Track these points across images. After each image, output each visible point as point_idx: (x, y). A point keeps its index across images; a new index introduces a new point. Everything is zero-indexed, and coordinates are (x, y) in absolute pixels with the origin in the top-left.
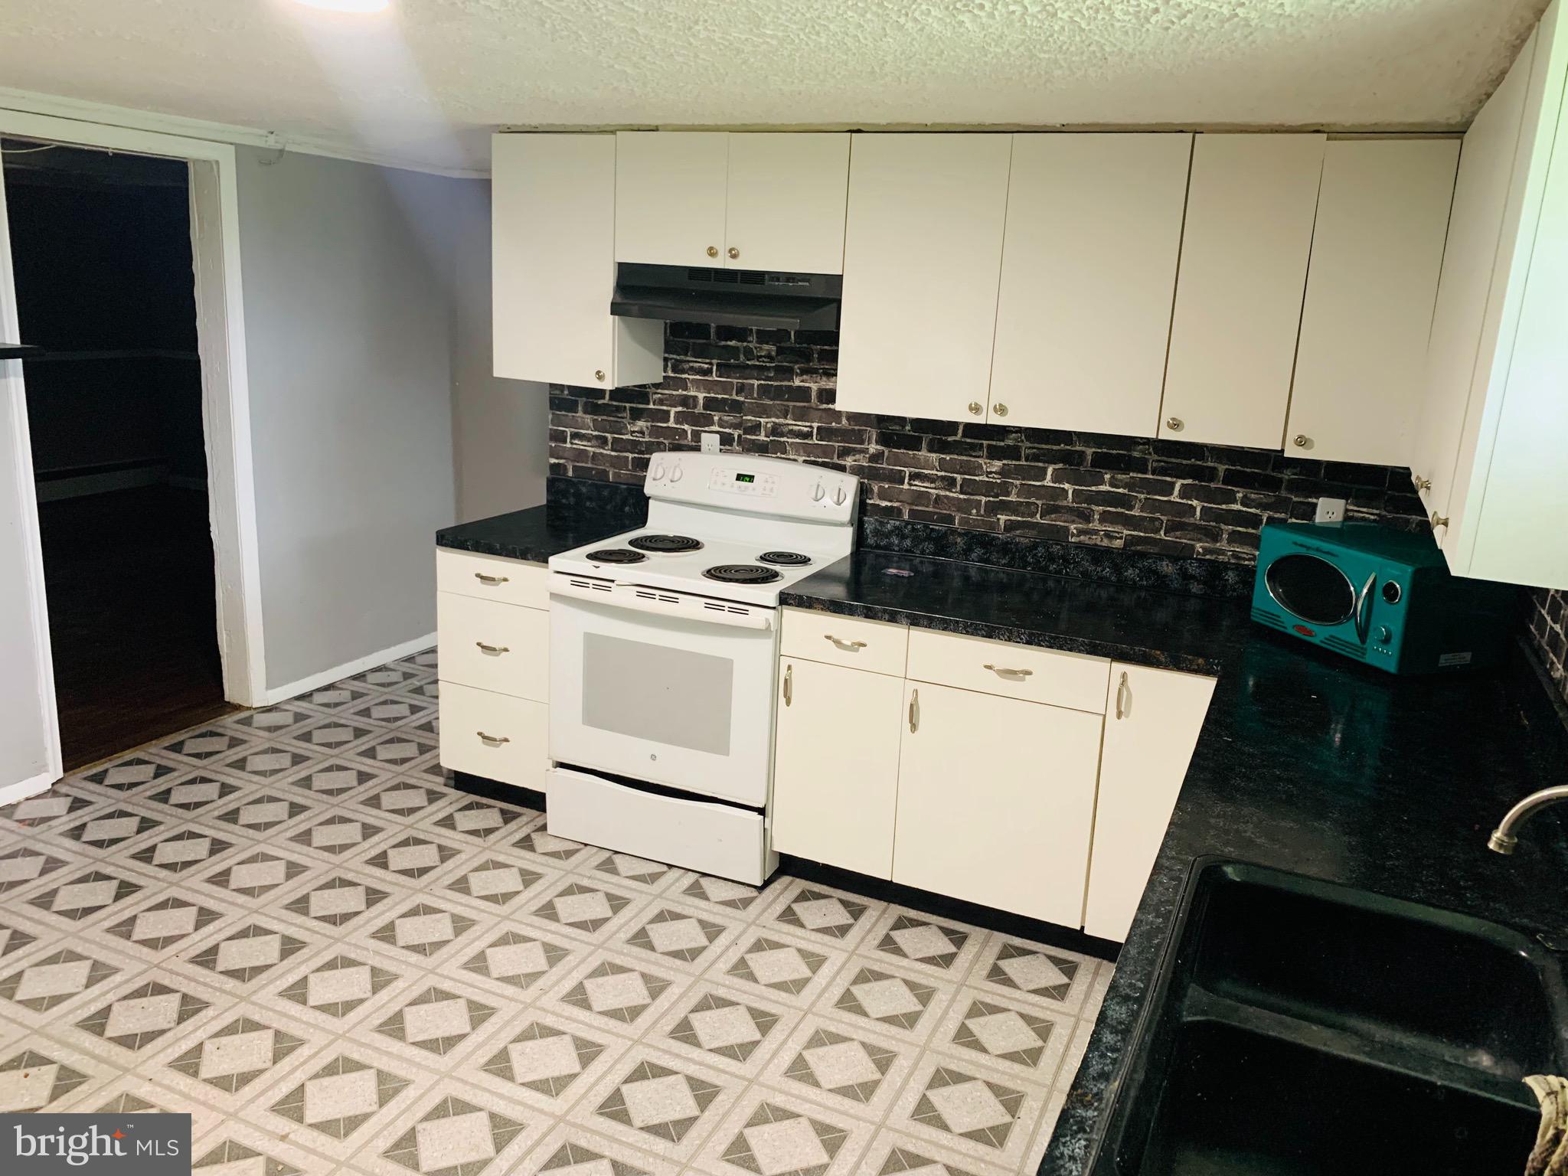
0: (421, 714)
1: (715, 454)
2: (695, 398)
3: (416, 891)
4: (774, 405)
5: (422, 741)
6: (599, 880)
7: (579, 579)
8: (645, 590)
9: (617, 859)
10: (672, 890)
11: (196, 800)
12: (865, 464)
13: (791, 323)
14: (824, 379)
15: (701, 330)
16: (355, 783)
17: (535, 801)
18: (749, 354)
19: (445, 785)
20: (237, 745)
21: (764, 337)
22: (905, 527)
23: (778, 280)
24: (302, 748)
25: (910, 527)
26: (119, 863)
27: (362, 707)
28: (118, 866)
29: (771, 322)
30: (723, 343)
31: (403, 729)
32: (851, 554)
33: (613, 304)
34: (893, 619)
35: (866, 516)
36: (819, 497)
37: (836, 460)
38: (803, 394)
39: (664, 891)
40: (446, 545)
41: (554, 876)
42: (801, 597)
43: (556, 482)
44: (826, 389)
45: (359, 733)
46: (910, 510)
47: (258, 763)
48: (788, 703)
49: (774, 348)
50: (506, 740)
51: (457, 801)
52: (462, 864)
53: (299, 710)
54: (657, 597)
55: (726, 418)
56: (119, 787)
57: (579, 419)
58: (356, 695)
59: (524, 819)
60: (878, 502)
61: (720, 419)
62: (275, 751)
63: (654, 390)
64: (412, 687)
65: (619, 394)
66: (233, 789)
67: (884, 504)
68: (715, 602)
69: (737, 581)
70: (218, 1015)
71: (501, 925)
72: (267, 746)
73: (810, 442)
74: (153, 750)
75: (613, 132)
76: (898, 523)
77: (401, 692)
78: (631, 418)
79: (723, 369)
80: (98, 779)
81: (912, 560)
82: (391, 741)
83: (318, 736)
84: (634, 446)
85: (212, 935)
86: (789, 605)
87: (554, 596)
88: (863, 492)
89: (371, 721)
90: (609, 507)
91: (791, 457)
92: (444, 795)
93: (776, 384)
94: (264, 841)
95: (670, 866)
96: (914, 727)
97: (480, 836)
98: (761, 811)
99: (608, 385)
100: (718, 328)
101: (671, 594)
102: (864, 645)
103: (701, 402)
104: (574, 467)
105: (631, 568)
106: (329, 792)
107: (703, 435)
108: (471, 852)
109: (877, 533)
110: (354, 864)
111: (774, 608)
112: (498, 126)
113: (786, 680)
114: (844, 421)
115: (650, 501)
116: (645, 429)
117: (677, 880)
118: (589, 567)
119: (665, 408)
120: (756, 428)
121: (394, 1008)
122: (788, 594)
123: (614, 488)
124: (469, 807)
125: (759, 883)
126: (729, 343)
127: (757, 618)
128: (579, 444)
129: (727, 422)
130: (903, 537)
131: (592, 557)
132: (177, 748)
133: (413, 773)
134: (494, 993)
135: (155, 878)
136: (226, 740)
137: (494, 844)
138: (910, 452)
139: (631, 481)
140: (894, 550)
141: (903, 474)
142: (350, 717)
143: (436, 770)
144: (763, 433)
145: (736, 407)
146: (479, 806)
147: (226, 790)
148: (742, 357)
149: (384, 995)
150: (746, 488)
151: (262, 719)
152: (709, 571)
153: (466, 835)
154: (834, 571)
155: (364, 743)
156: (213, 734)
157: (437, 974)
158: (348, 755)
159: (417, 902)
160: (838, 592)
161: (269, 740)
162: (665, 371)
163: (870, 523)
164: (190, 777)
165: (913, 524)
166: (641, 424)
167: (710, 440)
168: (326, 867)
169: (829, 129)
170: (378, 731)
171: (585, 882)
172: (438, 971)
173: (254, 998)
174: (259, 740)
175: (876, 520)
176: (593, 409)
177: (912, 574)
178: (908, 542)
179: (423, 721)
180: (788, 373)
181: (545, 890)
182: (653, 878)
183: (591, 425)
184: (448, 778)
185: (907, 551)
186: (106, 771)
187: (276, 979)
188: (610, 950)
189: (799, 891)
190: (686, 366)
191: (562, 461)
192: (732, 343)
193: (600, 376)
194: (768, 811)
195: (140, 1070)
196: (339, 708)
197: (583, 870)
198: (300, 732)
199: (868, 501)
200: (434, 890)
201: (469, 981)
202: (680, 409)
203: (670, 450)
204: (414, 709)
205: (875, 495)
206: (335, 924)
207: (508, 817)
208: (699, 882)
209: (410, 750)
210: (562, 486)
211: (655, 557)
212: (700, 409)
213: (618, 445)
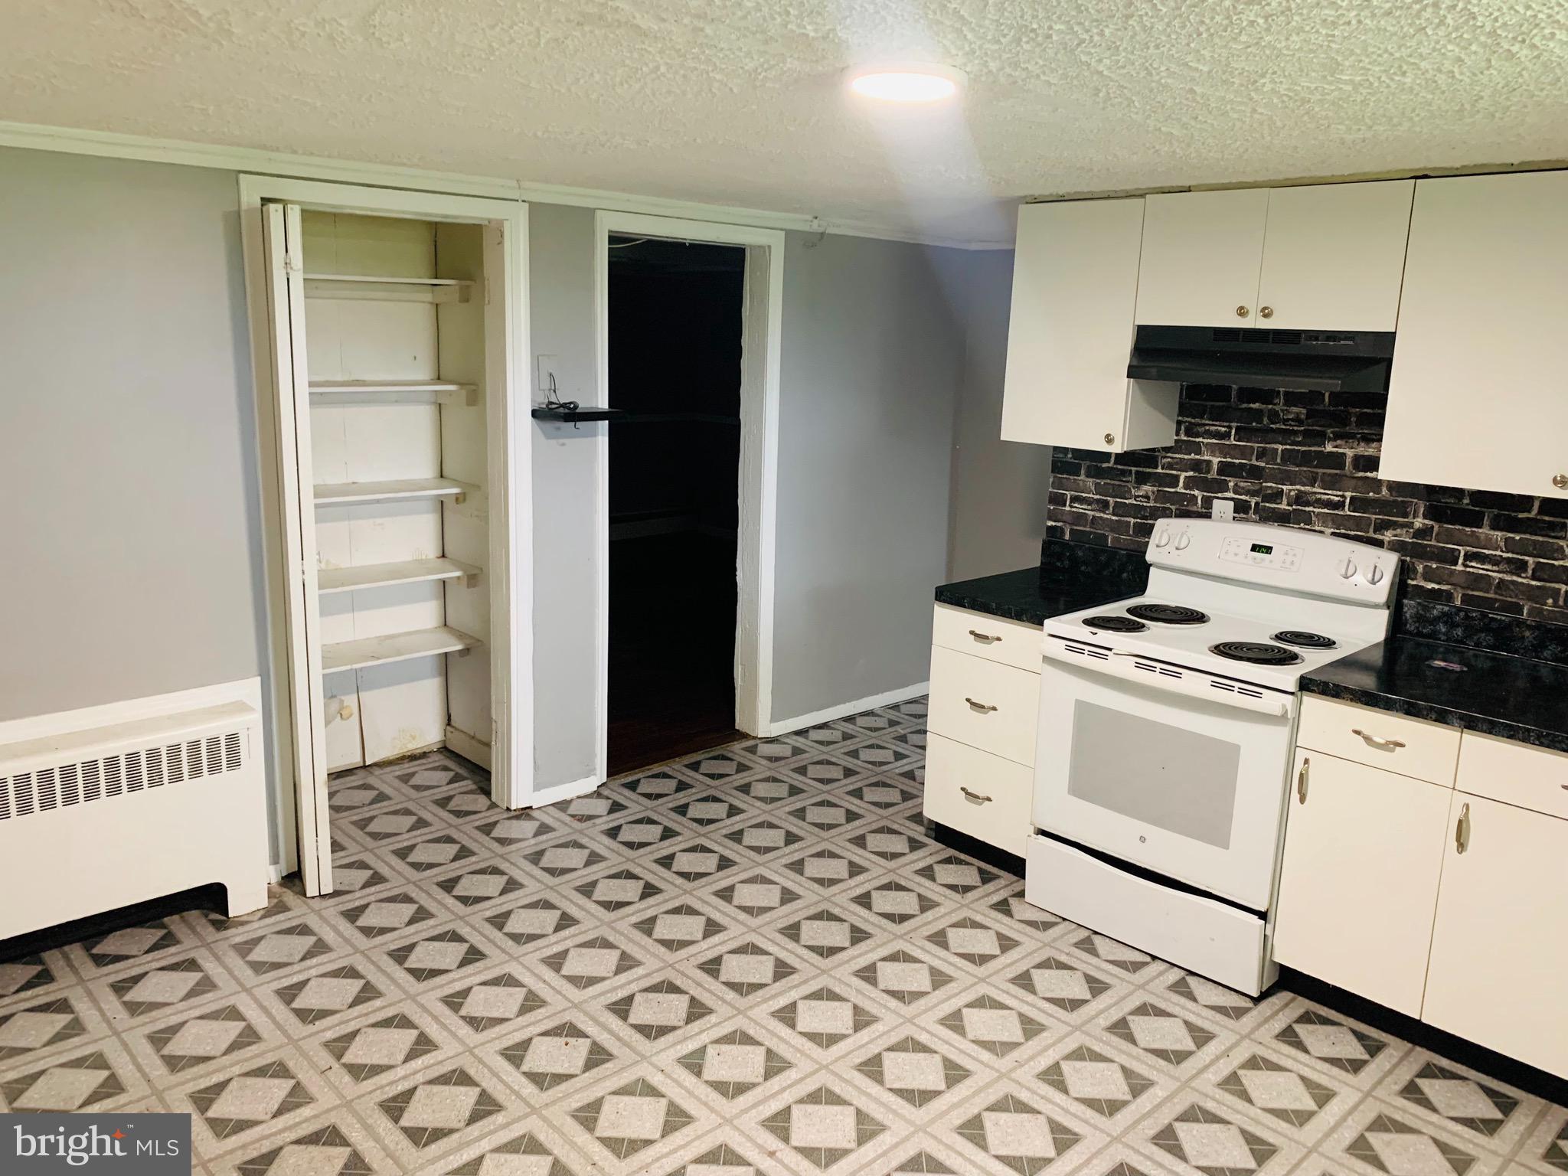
0: (905, 761)
1: (1229, 522)
2: (1209, 462)
3: (897, 937)
4: (1300, 471)
5: (905, 788)
6: (1078, 959)
7: (1074, 645)
8: (1145, 662)
9: (1097, 939)
10: (1156, 984)
11: (708, 817)
12: (1407, 540)
13: (1328, 384)
14: (1362, 444)
15: (1222, 392)
16: (843, 820)
17: (1016, 866)
18: (1274, 416)
19: (926, 835)
20: (744, 771)
21: (1291, 399)
22: (1457, 614)
23: (1317, 339)
24: (798, 780)
25: (1462, 614)
26: (644, 864)
27: (852, 748)
28: (644, 868)
29: (1303, 384)
30: (1245, 406)
31: (889, 774)
32: (1386, 640)
33: (1130, 367)
34: (1442, 718)
35: (1405, 598)
36: (1349, 574)
37: (1371, 534)
38: (1337, 460)
39: (1147, 983)
40: (944, 601)
41: (1031, 947)
42: (1326, 684)
43: (1052, 543)
44: (1363, 456)
45: (849, 773)
46: (1463, 595)
47: (761, 789)
48: (1302, 800)
49: (1304, 411)
50: (989, 799)
51: (937, 852)
52: (942, 917)
53: (798, 745)
54: (1158, 670)
55: (1242, 484)
56: (648, 796)
57: (1081, 483)
58: (846, 737)
59: (1002, 882)
60: (1422, 583)
61: (1236, 485)
62: (775, 780)
63: (1164, 454)
64: (896, 735)
65: (1126, 458)
66: (739, 811)
67: (1430, 586)
68: (1222, 681)
69: (1249, 660)
70: (720, 1023)
71: (978, 987)
72: (768, 774)
73: (1341, 513)
74: (676, 767)
75: (1142, 196)
76: (1446, 609)
77: (887, 737)
78: (1136, 482)
79: (1242, 433)
80: (632, 786)
81: (1462, 652)
82: (876, 784)
83: (812, 771)
84: (1136, 511)
85: (716, 945)
86: (1312, 691)
87: (1047, 659)
88: (1404, 571)
89: (860, 763)
90: (1105, 573)
91: (1317, 528)
92: (923, 845)
93: (1304, 449)
94: (763, 864)
95: (1154, 958)
96: (1461, 846)
97: (958, 892)
98: (1263, 916)
99: (1116, 448)
100: (1241, 390)
101: (1173, 669)
102: (1402, 745)
103: (1215, 467)
104: (1071, 530)
105: (1132, 637)
106: (820, 826)
107: (1215, 501)
108: (950, 908)
109: (1419, 618)
110: (840, 899)
111: (1292, 694)
112: (1025, 197)
113: (1301, 775)
114: (1384, 491)
115: (1152, 569)
116: (1150, 494)
117: (1161, 974)
118: (1085, 633)
119: (1174, 472)
120: (1277, 496)
121: (874, 1050)
122: (1310, 679)
123: (1113, 553)
124: (948, 861)
125: (1255, 994)
126: (1252, 405)
127: (1271, 703)
128: (1079, 508)
129: (1243, 488)
130: (1453, 625)
131: (1089, 622)
132: (695, 766)
133: (897, 817)
134: (969, 1055)
135: (672, 883)
136: (734, 765)
137: (973, 902)
138: (1468, 529)
139: (1132, 547)
140: (1440, 639)
141: (1456, 553)
142: (841, 756)
143: (918, 818)
144: (1285, 501)
145: (1255, 473)
146: (960, 862)
147: (733, 811)
148: (1265, 421)
149: (865, 1035)
150: (1263, 560)
151: (765, 749)
152: (1217, 647)
153: (945, 889)
154: (1363, 657)
155: (852, 783)
156: (725, 758)
157: (914, 1024)
158: (838, 793)
159: (898, 948)
160: (1367, 681)
161: (770, 769)
162: (1177, 434)
163: (1410, 606)
164: (705, 794)
165: (1467, 611)
166: (1147, 488)
167: (1223, 507)
168: (816, 898)
169: (1388, 177)
170: (865, 774)
171: (1063, 958)
172: (915, 1021)
173: (749, 1013)
174: (761, 768)
175: (1419, 603)
176: (1096, 473)
177: (1465, 669)
178: (1459, 632)
179: (907, 768)
180: (1321, 438)
181: (1023, 958)
182: (1136, 967)
183: (1093, 488)
184: (928, 829)
185: (1456, 641)
186: (639, 781)
187: (769, 999)
188: (1089, 1035)
189: (1302, 1011)
190: (1201, 430)
191: (1059, 524)
192: (1256, 406)
193: (1109, 439)
194: (1271, 915)
195: (654, 1059)
196: (832, 747)
197: (1062, 943)
198: (797, 765)
199: (1410, 582)
200: (913, 939)
201: (946, 1038)
202: (1191, 474)
203: (1177, 516)
204: (899, 756)
205: (1419, 575)
206: (822, 955)
207: (986, 878)
208: (1185, 982)
209: (894, 796)
210: (1057, 549)
211: (1155, 628)
212: (1213, 474)
213: (1120, 510)
